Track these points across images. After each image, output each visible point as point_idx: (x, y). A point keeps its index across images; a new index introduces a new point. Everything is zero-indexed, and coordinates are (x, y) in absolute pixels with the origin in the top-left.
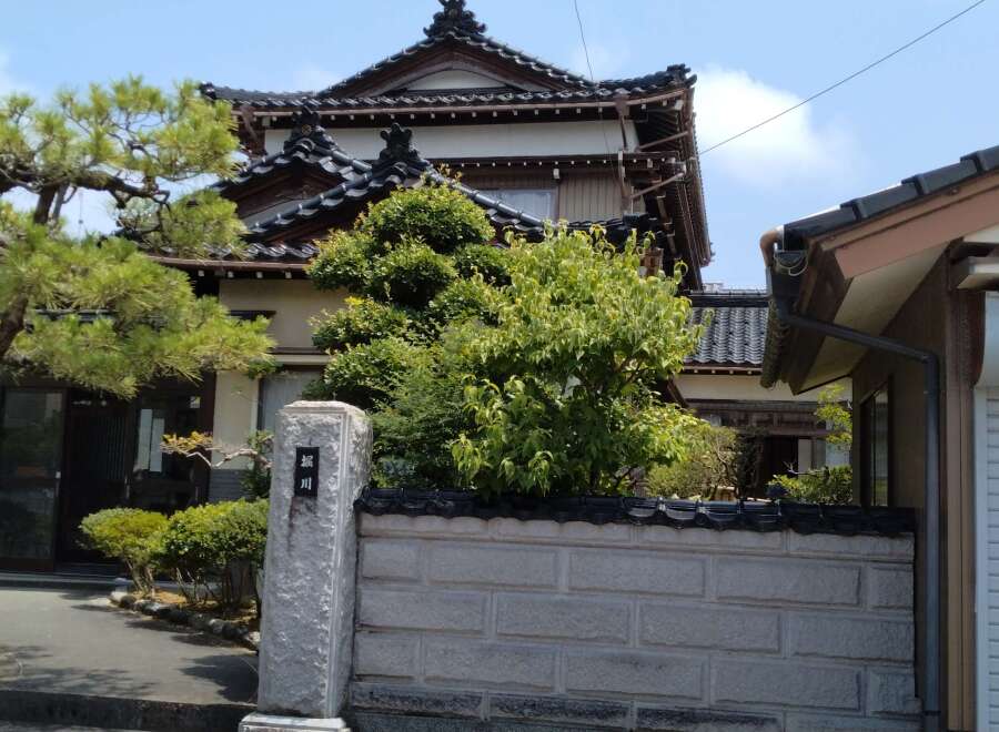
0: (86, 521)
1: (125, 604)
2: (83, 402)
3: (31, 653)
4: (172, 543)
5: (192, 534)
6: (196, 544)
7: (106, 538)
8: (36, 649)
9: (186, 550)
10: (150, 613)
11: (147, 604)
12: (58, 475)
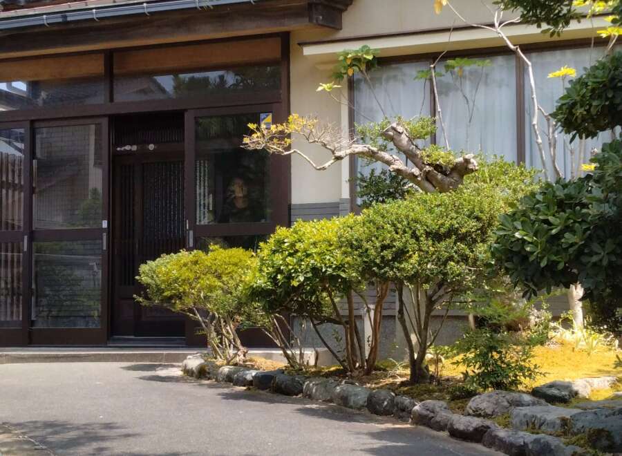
0: (144, 268)
1: (202, 373)
2: (127, 148)
3: (103, 432)
4: (279, 271)
5: (308, 256)
6: (315, 270)
7: (176, 281)
8: (108, 426)
9: (302, 279)
10: (243, 382)
11: (235, 373)
12: (105, 224)
